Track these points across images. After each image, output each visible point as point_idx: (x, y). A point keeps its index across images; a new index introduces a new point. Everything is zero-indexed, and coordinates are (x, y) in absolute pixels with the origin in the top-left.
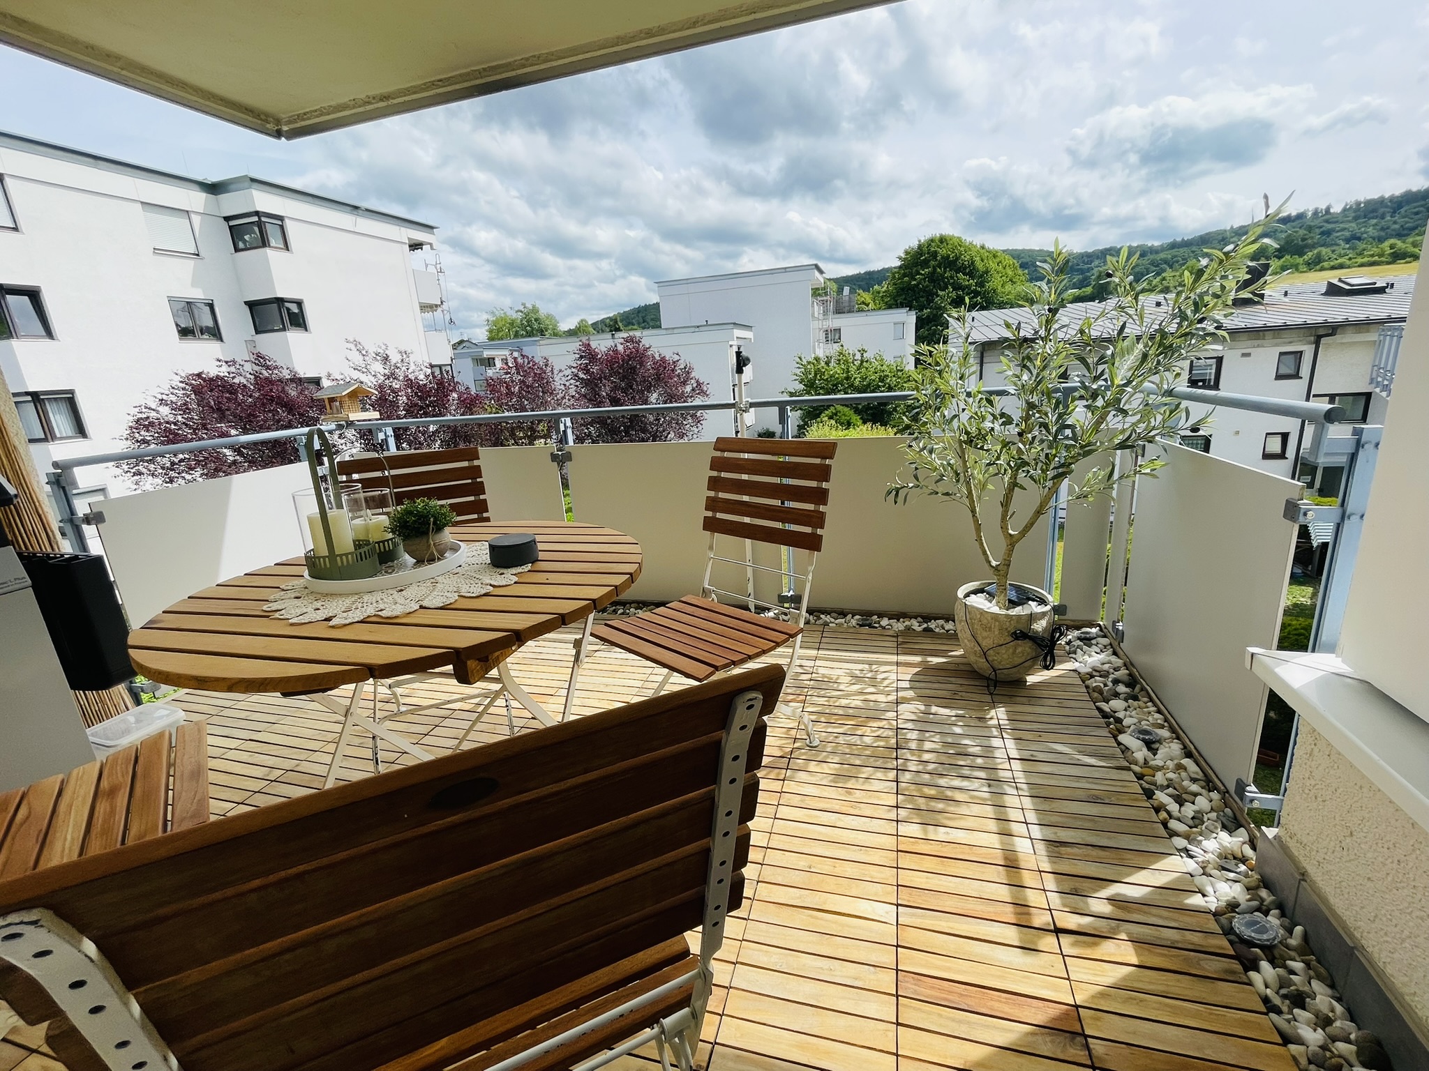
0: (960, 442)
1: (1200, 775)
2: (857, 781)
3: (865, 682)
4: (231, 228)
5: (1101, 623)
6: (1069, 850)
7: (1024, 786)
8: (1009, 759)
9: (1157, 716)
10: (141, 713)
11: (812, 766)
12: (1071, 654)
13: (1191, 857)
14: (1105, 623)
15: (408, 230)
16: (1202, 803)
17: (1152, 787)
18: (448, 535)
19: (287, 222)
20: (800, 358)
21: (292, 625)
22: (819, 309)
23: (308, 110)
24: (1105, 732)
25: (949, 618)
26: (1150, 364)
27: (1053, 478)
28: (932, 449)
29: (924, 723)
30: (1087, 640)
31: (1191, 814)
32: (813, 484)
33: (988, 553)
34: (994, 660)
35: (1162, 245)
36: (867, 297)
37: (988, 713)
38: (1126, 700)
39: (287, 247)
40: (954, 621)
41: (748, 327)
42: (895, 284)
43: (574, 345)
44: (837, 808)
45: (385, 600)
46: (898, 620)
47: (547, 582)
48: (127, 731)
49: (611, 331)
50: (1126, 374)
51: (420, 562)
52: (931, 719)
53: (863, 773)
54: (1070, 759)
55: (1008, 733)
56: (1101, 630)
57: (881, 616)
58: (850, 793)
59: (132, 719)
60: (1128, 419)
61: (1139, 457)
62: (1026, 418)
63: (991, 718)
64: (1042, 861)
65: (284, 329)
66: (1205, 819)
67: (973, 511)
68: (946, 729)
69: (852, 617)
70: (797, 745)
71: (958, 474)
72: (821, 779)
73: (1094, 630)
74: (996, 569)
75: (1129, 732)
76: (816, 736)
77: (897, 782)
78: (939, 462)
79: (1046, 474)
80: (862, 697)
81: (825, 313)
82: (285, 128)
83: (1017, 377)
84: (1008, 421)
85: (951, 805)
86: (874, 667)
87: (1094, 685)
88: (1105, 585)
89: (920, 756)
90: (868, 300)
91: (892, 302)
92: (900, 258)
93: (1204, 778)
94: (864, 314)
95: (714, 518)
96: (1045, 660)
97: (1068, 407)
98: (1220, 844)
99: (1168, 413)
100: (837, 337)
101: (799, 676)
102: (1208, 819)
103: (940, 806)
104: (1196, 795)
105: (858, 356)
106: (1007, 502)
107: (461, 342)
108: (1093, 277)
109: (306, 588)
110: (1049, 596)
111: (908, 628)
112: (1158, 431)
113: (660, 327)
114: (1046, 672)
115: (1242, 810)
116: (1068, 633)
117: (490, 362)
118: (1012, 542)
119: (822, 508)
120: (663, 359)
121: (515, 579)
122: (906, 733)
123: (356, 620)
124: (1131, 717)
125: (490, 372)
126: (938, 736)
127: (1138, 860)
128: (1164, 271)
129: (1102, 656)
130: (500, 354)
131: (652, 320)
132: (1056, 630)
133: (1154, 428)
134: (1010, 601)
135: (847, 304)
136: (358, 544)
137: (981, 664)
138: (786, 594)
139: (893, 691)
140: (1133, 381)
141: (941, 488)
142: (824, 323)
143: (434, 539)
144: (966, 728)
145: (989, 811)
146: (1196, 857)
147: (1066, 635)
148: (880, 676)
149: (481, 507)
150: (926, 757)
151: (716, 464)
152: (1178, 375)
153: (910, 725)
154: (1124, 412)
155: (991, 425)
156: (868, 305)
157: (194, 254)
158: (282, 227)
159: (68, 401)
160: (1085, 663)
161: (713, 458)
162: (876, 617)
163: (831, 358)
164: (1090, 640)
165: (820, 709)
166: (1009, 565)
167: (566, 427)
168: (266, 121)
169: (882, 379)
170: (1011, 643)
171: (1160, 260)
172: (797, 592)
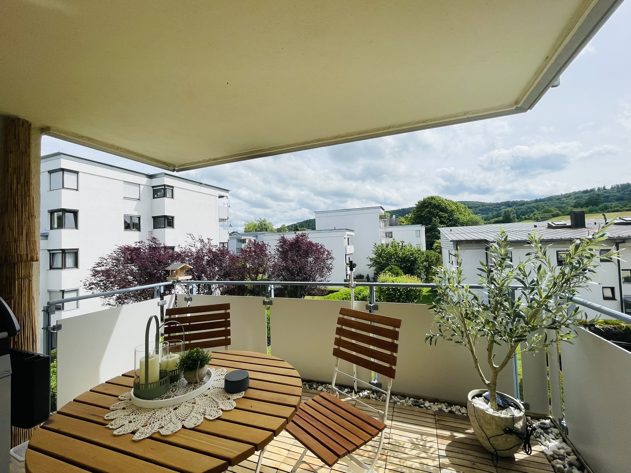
3: (419, 448)
4: (153, 190)
5: (551, 418)
14: (553, 417)
15: (219, 191)
19: (175, 189)
20: (376, 245)
21: (115, 436)
22: (383, 224)
27: (515, 342)
28: (448, 317)
30: (545, 429)
32: (390, 340)
33: (483, 375)
34: (494, 444)
36: (403, 219)
39: (172, 197)
40: (466, 407)
41: (353, 231)
42: (414, 215)
43: (278, 237)
45: (166, 418)
46: (434, 403)
47: (251, 409)
49: (295, 230)
51: (190, 384)
56: (552, 422)
57: (425, 400)
65: (165, 227)
67: (472, 351)
69: (409, 399)
71: (462, 332)
73: (548, 421)
74: (488, 385)
79: (511, 339)
80: (419, 461)
81: (385, 225)
82: (177, 168)
86: (424, 437)
87: (558, 465)
90: (404, 221)
91: (414, 222)
92: (416, 205)
94: (402, 226)
95: (338, 349)
96: (525, 446)
100: (391, 235)
105: (401, 244)
106: (490, 349)
107: (234, 232)
108: (503, 213)
109: (130, 402)
111: (441, 410)
113: (315, 229)
116: (533, 422)
117: (244, 241)
118: (496, 371)
119: (395, 354)
121: (235, 404)
123: (148, 435)
125: (243, 246)
128: (534, 211)
129: (557, 443)
130: (248, 238)
131: (312, 225)
134: (499, 405)
135: (395, 222)
137: (486, 444)
138: (374, 382)
139: (435, 457)
141: (454, 339)
142: (385, 230)
143: (199, 372)
148: (428, 445)
149: (227, 333)
151: (340, 321)
155: (477, 309)
156: (403, 223)
157: (138, 199)
158: (172, 190)
159: (75, 253)
160: (548, 446)
161: (339, 319)
162: (422, 400)
163: (389, 244)
164: (547, 429)
165: (395, 467)
166: (496, 384)
167: (271, 289)
168: (170, 166)
169: (412, 254)
170: (504, 435)
171: (532, 206)
172: (379, 382)
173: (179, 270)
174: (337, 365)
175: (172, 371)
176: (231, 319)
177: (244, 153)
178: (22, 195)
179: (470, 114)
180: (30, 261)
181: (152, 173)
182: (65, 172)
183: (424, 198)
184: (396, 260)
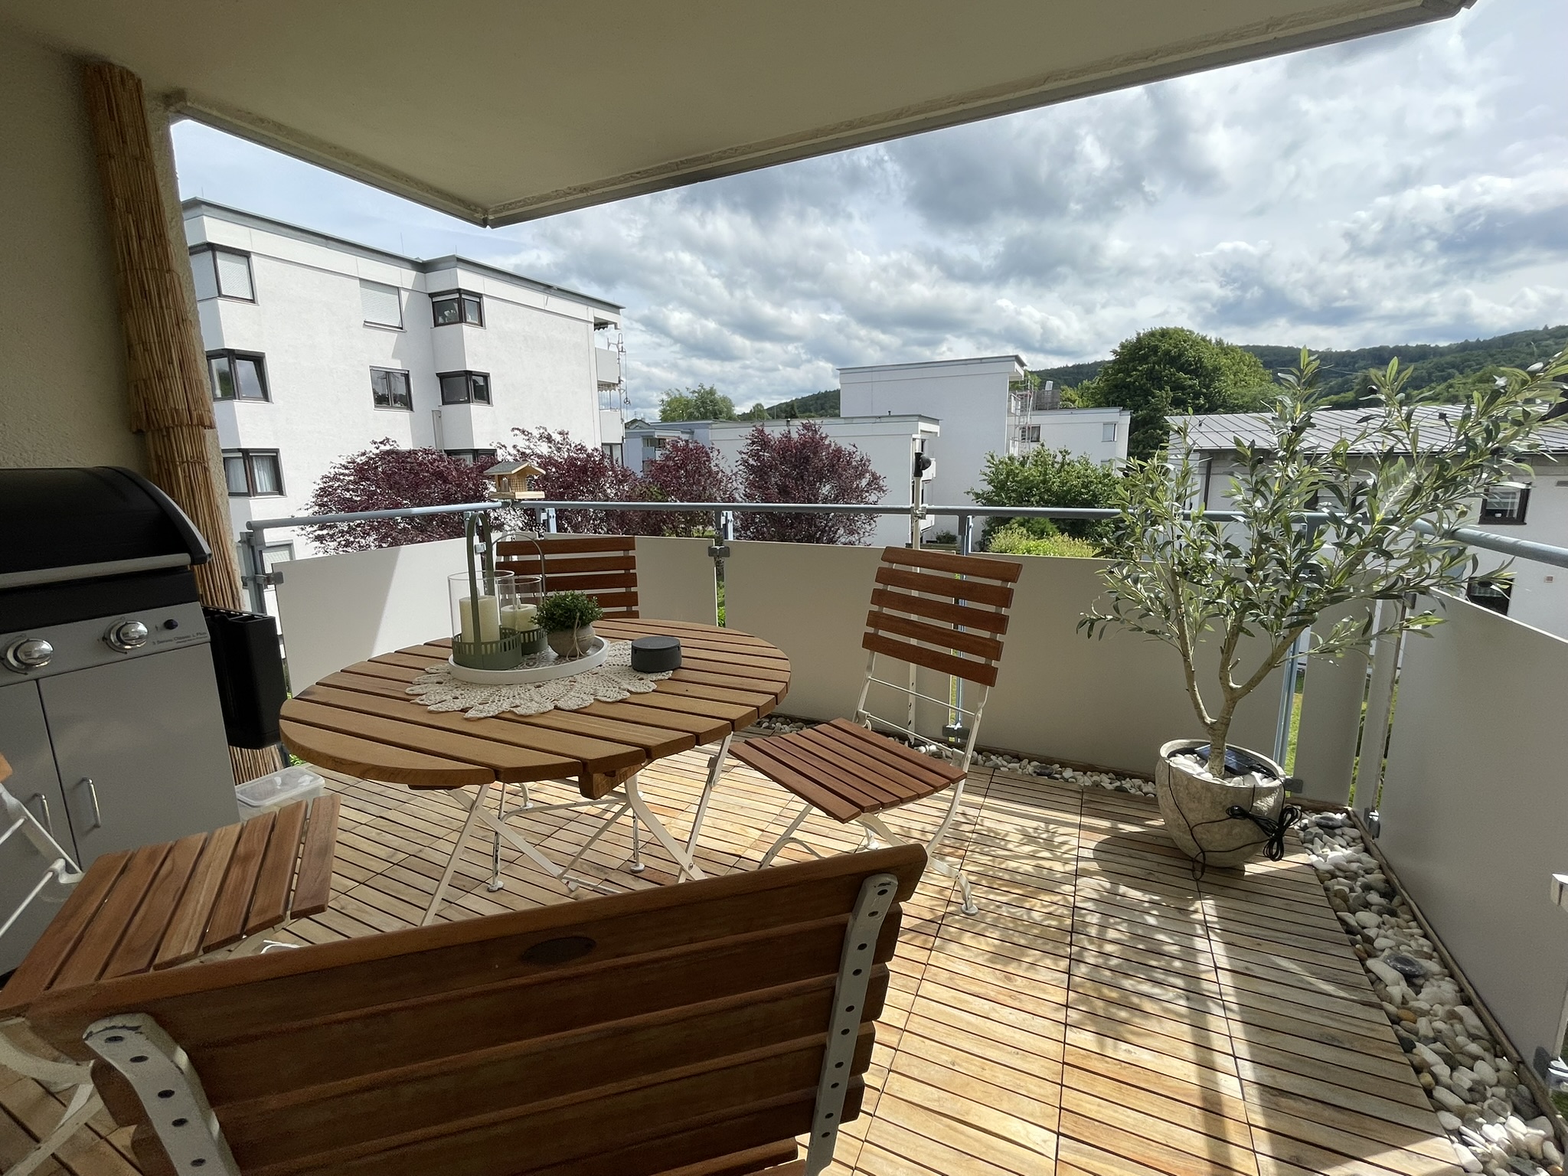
0: (1174, 573)
1: (1482, 1032)
2: (1020, 966)
3: (1038, 843)
4: (434, 304)
5: (1350, 809)
6: (1291, 1102)
7: (1235, 1007)
8: (1216, 968)
9: (1423, 941)
10: (287, 774)
11: (967, 938)
12: (1305, 843)
13: (1467, 1144)
14: (1355, 809)
15: (595, 309)
16: (1484, 1070)
17: (1413, 1037)
18: (593, 631)
19: (485, 301)
20: (992, 457)
21: (430, 712)
22: (1017, 404)
23: (513, 201)
24: (1348, 953)
25: (1149, 779)
26: (1426, 497)
27: (1290, 626)
28: (1138, 578)
29: (1109, 904)
30: (1329, 828)
31: (1467, 1084)
32: (991, 609)
33: (1202, 707)
34: (1202, 839)
35: (1449, 347)
36: (1070, 393)
37: (1192, 905)
38: (1380, 914)
39: (481, 324)
40: (1154, 783)
41: (935, 421)
42: (1107, 380)
43: (748, 430)
44: (992, 995)
45: (522, 696)
46: (1085, 773)
47: (687, 693)
48: (273, 792)
49: (786, 417)
50: (1393, 508)
51: (561, 657)
52: (1119, 901)
53: (1028, 956)
54: (1299, 981)
55: (1216, 934)
56: (1349, 817)
57: (1064, 765)
58: (1009, 979)
59: (278, 780)
60: (1392, 562)
61: (1408, 610)
62: (1258, 552)
63: (1196, 912)
64: (1254, 1112)
65: (468, 401)
66: (1489, 1094)
67: (1185, 655)
68: (1136, 916)
69: (1029, 763)
70: (951, 909)
71: (1167, 610)
72: (977, 956)
73: (1339, 816)
74: (1211, 726)
75: (1381, 958)
76: (974, 902)
77: (1070, 975)
78: (1146, 594)
79: (1280, 620)
80: (1034, 863)
81: (1024, 409)
82: (491, 217)
83: (1249, 502)
84: (1234, 553)
85: (1136, 1016)
86: (1051, 826)
87: (1337, 887)
88: (1357, 755)
89: (1100, 946)
90: (1076, 398)
91: (1102, 400)
92: (1115, 352)
93: (1488, 1037)
94: (1069, 412)
95: (875, 635)
96: (1270, 846)
97: (1312, 542)
98: (1510, 1134)
99: (1447, 560)
100: (1035, 435)
101: (960, 826)
102: (1493, 1095)
103: (1123, 1014)
104: (1476, 1058)
105: (1059, 458)
106: (1229, 648)
107: (635, 421)
108: (1356, 381)
109: (449, 673)
110: (1279, 769)
111: (1097, 785)
112: (1434, 581)
113: (838, 416)
114: (1270, 863)
115: (1545, 1093)
116: (1304, 815)
117: (660, 443)
118: (1233, 697)
119: (999, 637)
120: (838, 450)
121: (654, 686)
122: (1086, 915)
123: (491, 714)
124: (1386, 937)
125: (658, 454)
126: (1125, 925)
127: (1388, 1135)
128: (1450, 376)
129: (1348, 852)
130: (669, 436)
131: (832, 408)
132: (1286, 813)
133: (1428, 577)
134: (1227, 768)
135: (1049, 400)
136: (505, 633)
137: (1186, 841)
138: (953, 726)
139: (1072, 860)
140: (1401, 517)
141: (1146, 625)
142: (1022, 420)
143: (578, 635)
144: (1162, 919)
145: (1185, 1031)
146: (1474, 1146)
147: (1301, 818)
148: (1058, 840)
149: (631, 599)
150: (1109, 948)
151: (883, 576)
152: (1463, 513)
153: (1090, 905)
154: (1389, 556)
155: (1211, 556)
156: (1074, 402)
157: (398, 328)
158: (479, 304)
159: (272, 458)
160: (1325, 857)
161: (880, 570)
162: (1058, 766)
163: (1028, 458)
164: (1333, 828)
165: (982, 869)
166: (1228, 725)
167: (727, 521)
168: (475, 211)
169: (1085, 486)
170: (1227, 821)
171: (1447, 363)
172: (966, 727)
173: (516, 477)
174: (869, 668)
175: (524, 633)
176: (638, 571)
177: (658, 168)
178: (153, 269)
179: (1284, 26)
180: (198, 425)
181: (425, 258)
182: (218, 254)
183: (1139, 334)
184: (1042, 499)
